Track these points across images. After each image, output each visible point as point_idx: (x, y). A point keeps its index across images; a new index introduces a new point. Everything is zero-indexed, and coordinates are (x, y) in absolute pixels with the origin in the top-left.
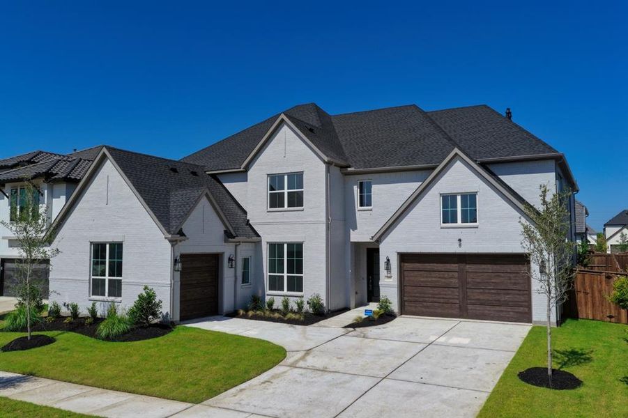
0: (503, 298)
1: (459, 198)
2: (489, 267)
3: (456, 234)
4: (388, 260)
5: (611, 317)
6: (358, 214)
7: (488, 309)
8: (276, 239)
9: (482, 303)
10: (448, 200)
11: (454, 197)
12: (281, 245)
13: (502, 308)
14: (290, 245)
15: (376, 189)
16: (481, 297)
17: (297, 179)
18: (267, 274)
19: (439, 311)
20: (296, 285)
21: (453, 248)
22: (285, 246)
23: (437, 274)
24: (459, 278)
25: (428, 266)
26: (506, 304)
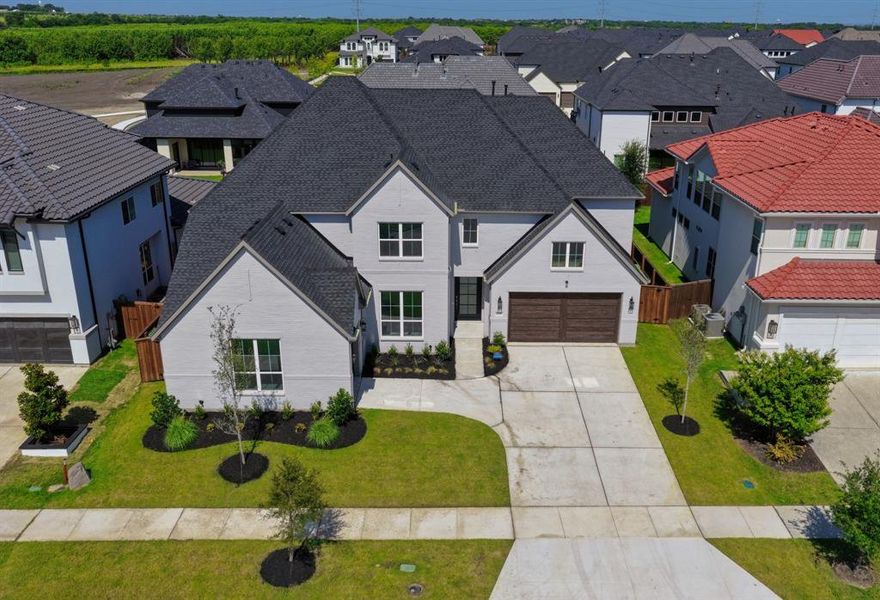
0: (596, 326)
1: (568, 246)
2: (587, 301)
3: (565, 277)
4: (500, 299)
5: (656, 320)
6: (462, 250)
7: (581, 335)
8: (390, 287)
9: (577, 329)
10: (559, 248)
11: (564, 245)
12: (396, 294)
13: (595, 333)
14: (407, 295)
15: (481, 227)
16: (578, 325)
17: (414, 229)
18: (380, 320)
19: (541, 337)
20: (414, 329)
21: (561, 289)
22: (401, 295)
23: (543, 308)
24: (561, 310)
25: (533, 301)
26: (597, 330)
